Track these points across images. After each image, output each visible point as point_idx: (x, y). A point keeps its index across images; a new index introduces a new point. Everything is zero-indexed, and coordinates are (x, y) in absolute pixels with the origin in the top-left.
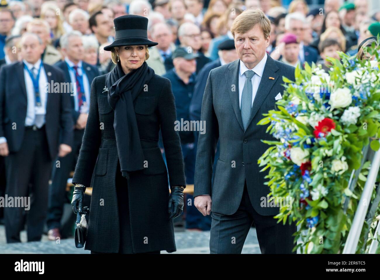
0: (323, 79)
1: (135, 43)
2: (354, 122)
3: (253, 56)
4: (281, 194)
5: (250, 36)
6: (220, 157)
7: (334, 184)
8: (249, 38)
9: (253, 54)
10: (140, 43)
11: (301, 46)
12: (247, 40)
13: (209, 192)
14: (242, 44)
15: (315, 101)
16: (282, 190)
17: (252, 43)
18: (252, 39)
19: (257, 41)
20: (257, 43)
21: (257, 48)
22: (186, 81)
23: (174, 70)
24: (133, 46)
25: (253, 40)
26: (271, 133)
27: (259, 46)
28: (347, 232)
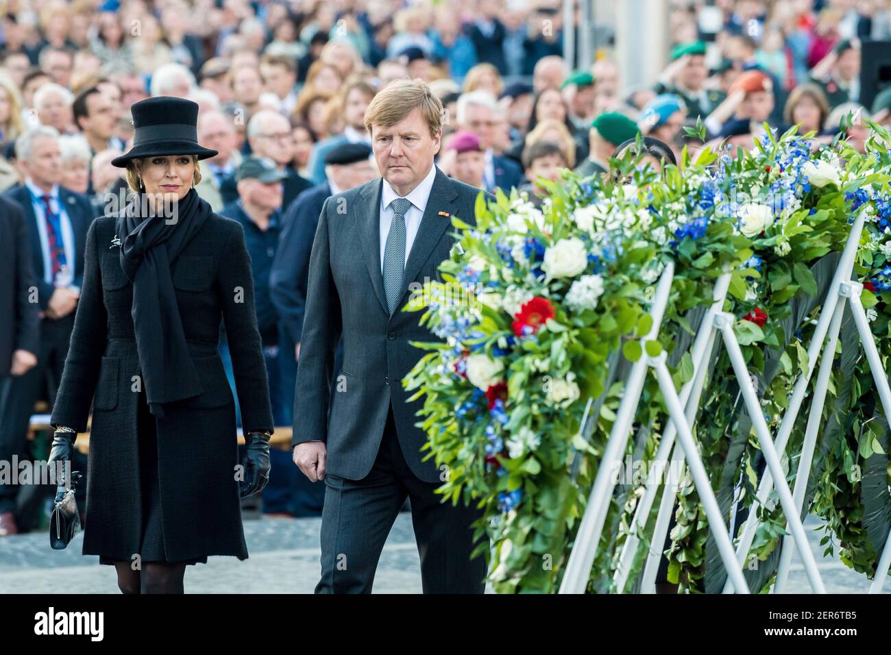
0: (531, 220)
1: (173, 152)
2: (592, 304)
3: (407, 170)
4: (448, 445)
5: (403, 132)
6: (344, 367)
7: (551, 426)
8: (400, 135)
9: (408, 167)
10: (182, 151)
11: (488, 156)
12: (397, 140)
13: (321, 434)
14: (386, 147)
15: (515, 264)
16: (450, 437)
17: (407, 146)
18: (406, 138)
19: (415, 141)
20: (417, 145)
21: (416, 155)
22: (263, 224)
23: (238, 203)
24: (169, 157)
25: (408, 139)
26: (429, 326)
27: (420, 151)
28: (578, 521)
